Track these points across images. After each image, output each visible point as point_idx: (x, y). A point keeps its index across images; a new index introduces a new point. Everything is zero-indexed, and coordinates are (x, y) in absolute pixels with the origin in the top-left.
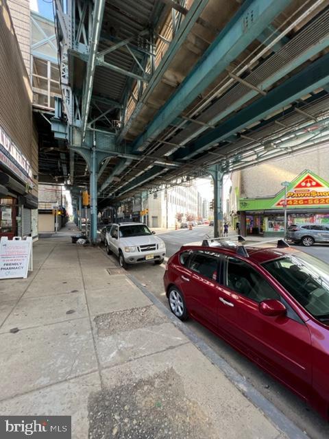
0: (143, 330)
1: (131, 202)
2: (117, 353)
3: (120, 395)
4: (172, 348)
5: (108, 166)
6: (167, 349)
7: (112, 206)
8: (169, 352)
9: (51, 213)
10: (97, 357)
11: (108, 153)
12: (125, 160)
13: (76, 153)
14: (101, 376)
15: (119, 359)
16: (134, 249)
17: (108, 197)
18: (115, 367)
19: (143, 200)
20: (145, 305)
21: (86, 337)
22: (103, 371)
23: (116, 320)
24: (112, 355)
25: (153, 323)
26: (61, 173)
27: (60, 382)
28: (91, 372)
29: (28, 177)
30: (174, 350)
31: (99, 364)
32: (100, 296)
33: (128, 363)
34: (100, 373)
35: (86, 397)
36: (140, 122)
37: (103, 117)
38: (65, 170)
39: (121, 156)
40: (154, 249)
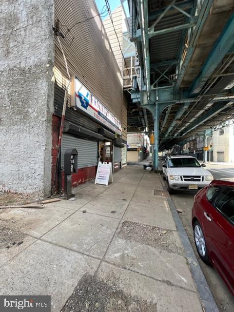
0: (153, 249)
1: (195, 140)
2: (120, 255)
3: (100, 290)
4: (169, 283)
5: (170, 113)
6: (163, 281)
7: (179, 144)
8: (163, 286)
9: (136, 150)
10: (107, 250)
11: (167, 103)
12: (183, 104)
13: (147, 109)
14: (100, 265)
15: (119, 261)
16: (177, 177)
17: (174, 137)
18: (111, 266)
19: (207, 137)
20: (167, 229)
21: (110, 233)
22: (103, 263)
23: (137, 230)
24: (116, 255)
25: (166, 248)
26: (142, 125)
27: (80, 253)
28: (97, 258)
29: (118, 129)
30: (169, 288)
31: (105, 255)
32: (137, 208)
33: (122, 269)
34: (101, 262)
35: (83, 274)
36: (193, 67)
37: (163, 77)
38: (143, 123)
39: (178, 102)
40: (199, 180)
